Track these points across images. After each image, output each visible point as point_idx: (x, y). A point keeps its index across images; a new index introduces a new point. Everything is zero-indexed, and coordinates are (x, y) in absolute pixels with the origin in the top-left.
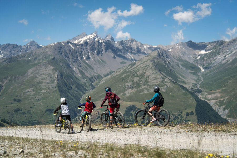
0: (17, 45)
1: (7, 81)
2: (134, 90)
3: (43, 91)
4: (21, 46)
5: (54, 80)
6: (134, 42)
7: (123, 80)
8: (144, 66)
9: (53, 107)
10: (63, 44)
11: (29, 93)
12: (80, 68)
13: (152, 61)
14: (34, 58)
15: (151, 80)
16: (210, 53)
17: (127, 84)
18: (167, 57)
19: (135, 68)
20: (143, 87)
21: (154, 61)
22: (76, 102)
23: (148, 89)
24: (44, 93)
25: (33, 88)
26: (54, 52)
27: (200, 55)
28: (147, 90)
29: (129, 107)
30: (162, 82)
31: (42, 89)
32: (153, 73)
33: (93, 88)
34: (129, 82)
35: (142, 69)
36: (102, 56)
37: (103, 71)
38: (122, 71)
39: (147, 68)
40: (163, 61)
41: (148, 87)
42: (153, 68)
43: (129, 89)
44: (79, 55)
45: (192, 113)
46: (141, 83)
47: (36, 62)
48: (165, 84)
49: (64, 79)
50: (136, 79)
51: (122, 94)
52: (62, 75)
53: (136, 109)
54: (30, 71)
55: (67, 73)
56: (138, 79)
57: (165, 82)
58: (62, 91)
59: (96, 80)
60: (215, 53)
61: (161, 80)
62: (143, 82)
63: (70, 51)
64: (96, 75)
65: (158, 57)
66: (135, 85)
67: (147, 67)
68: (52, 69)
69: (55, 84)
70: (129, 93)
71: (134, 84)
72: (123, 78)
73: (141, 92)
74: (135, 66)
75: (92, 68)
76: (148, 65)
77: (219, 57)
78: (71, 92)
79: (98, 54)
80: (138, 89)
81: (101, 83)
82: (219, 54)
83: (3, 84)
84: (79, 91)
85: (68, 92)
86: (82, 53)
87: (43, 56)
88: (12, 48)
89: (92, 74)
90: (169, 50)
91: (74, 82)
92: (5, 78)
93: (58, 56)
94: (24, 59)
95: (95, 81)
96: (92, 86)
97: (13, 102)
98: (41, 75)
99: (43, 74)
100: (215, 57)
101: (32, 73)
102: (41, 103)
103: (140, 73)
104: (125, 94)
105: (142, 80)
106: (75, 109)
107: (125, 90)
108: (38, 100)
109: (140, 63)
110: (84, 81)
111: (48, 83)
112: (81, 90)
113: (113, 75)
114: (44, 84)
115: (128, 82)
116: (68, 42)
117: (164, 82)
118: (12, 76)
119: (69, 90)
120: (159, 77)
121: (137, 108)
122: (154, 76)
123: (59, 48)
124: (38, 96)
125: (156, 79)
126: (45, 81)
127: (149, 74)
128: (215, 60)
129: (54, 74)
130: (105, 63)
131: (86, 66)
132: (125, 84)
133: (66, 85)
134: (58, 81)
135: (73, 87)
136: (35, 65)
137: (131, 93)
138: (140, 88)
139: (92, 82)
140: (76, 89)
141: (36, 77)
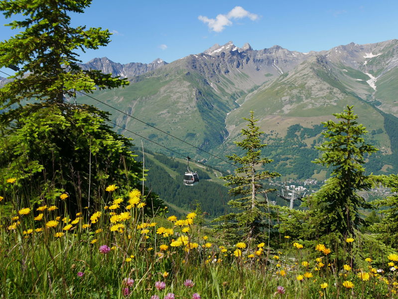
0: (141, 64)
1: (136, 102)
2: (294, 106)
3: (181, 112)
4: (146, 65)
5: (192, 98)
6: (280, 50)
7: (277, 94)
8: (301, 75)
9: (194, 131)
10: (197, 57)
11: (164, 116)
12: (218, 84)
13: (311, 68)
14: (165, 74)
15: (315, 91)
16: (381, 56)
17: (283, 99)
18: (326, 63)
19: (289, 78)
20: (305, 101)
21: (314, 69)
22: (221, 124)
23: (313, 104)
24: (182, 115)
25: (167, 110)
26: (187, 66)
27: (367, 59)
28: (310, 105)
29: (291, 127)
30: (330, 93)
31: (178, 110)
32: (316, 83)
33: (238, 106)
34: (286, 96)
35: (300, 78)
36: (242, 68)
37: (246, 86)
38: (272, 83)
39: (307, 77)
40: (324, 68)
41: (313, 101)
42: (314, 76)
43: (286, 104)
44: (216, 68)
45: (380, 132)
46: (302, 97)
47: (168, 79)
48: (335, 95)
49: (204, 97)
50: (295, 92)
51: (279, 111)
52: (200, 93)
53: (302, 129)
54: (162, 89)
55: (205, 90)
56: (298, 91)
57: (335, 94)
58: (203, 111)
59: (239, 97)
60: (387, 55)
61: (328, 91)
62: (304, 95)
63: (205, 64)
64: (238, 91)
65: (318, 64)
66: (295, 100)
67: (305, 76)
68: (189, 86)
69: (194, 104)
70: (288, 110)
71: (293, 97)
72: (277, 91)
73: (303, 108)
74: (288, 77)
75: (233, 84)
76: (307, 73)
77: (394, 60)
78: (213, 112)
79: (238, 67)
80: (300, 104)
81: (246, 99)
82: (393, 57)
83: (132, 106)
84: (221, 111)
85: (210, 112)
86: (219, 66)
87: (175, 71)
88: (136, 67)
89: (234, 90)
90: (327, 55)
91: (215, 100)
92: (135, 100)
93: (193, 70)
94: (153, 76)
95: (237, 98)
96: (236, 104)
97: (145, 127)
98: (176, 93)
99: (178, 92)
100: (387, 60)
101: (165, 92)
102: (180, 127)
103: (299, 84)
104: (283, 111)
105: (303, 92)
106: (221, 132)
107: (283, 106)
108: (175, 123)
109: (293, 73)
110: (225, 99)
111: (185, 103)
112: (223, 110)
113: (260, 89)
114: (180, 104)
115: (284, 96)
116: (202, 55)
117: (333, 93)
118: (142, 97)
119: (211, 109)
120: (325, 87)
121: (302, 127)
122: (318, 86)
123: (193, 62)
124: (174, 119)
125: (321, 89)
126: (181, 100)
127: (311, 84)
128: (387, 64)
129: (191, 91)
130: (247, 76)
131: (225, 80)
132: (281, 99)
133: (206, 103)
134: (197, 99)
135: (215, 106)
136: (166, 82)
137: (290, 109)
138: (302, 103)
139: (235, 100)
140: (218, 109)
141: (170, 96)
